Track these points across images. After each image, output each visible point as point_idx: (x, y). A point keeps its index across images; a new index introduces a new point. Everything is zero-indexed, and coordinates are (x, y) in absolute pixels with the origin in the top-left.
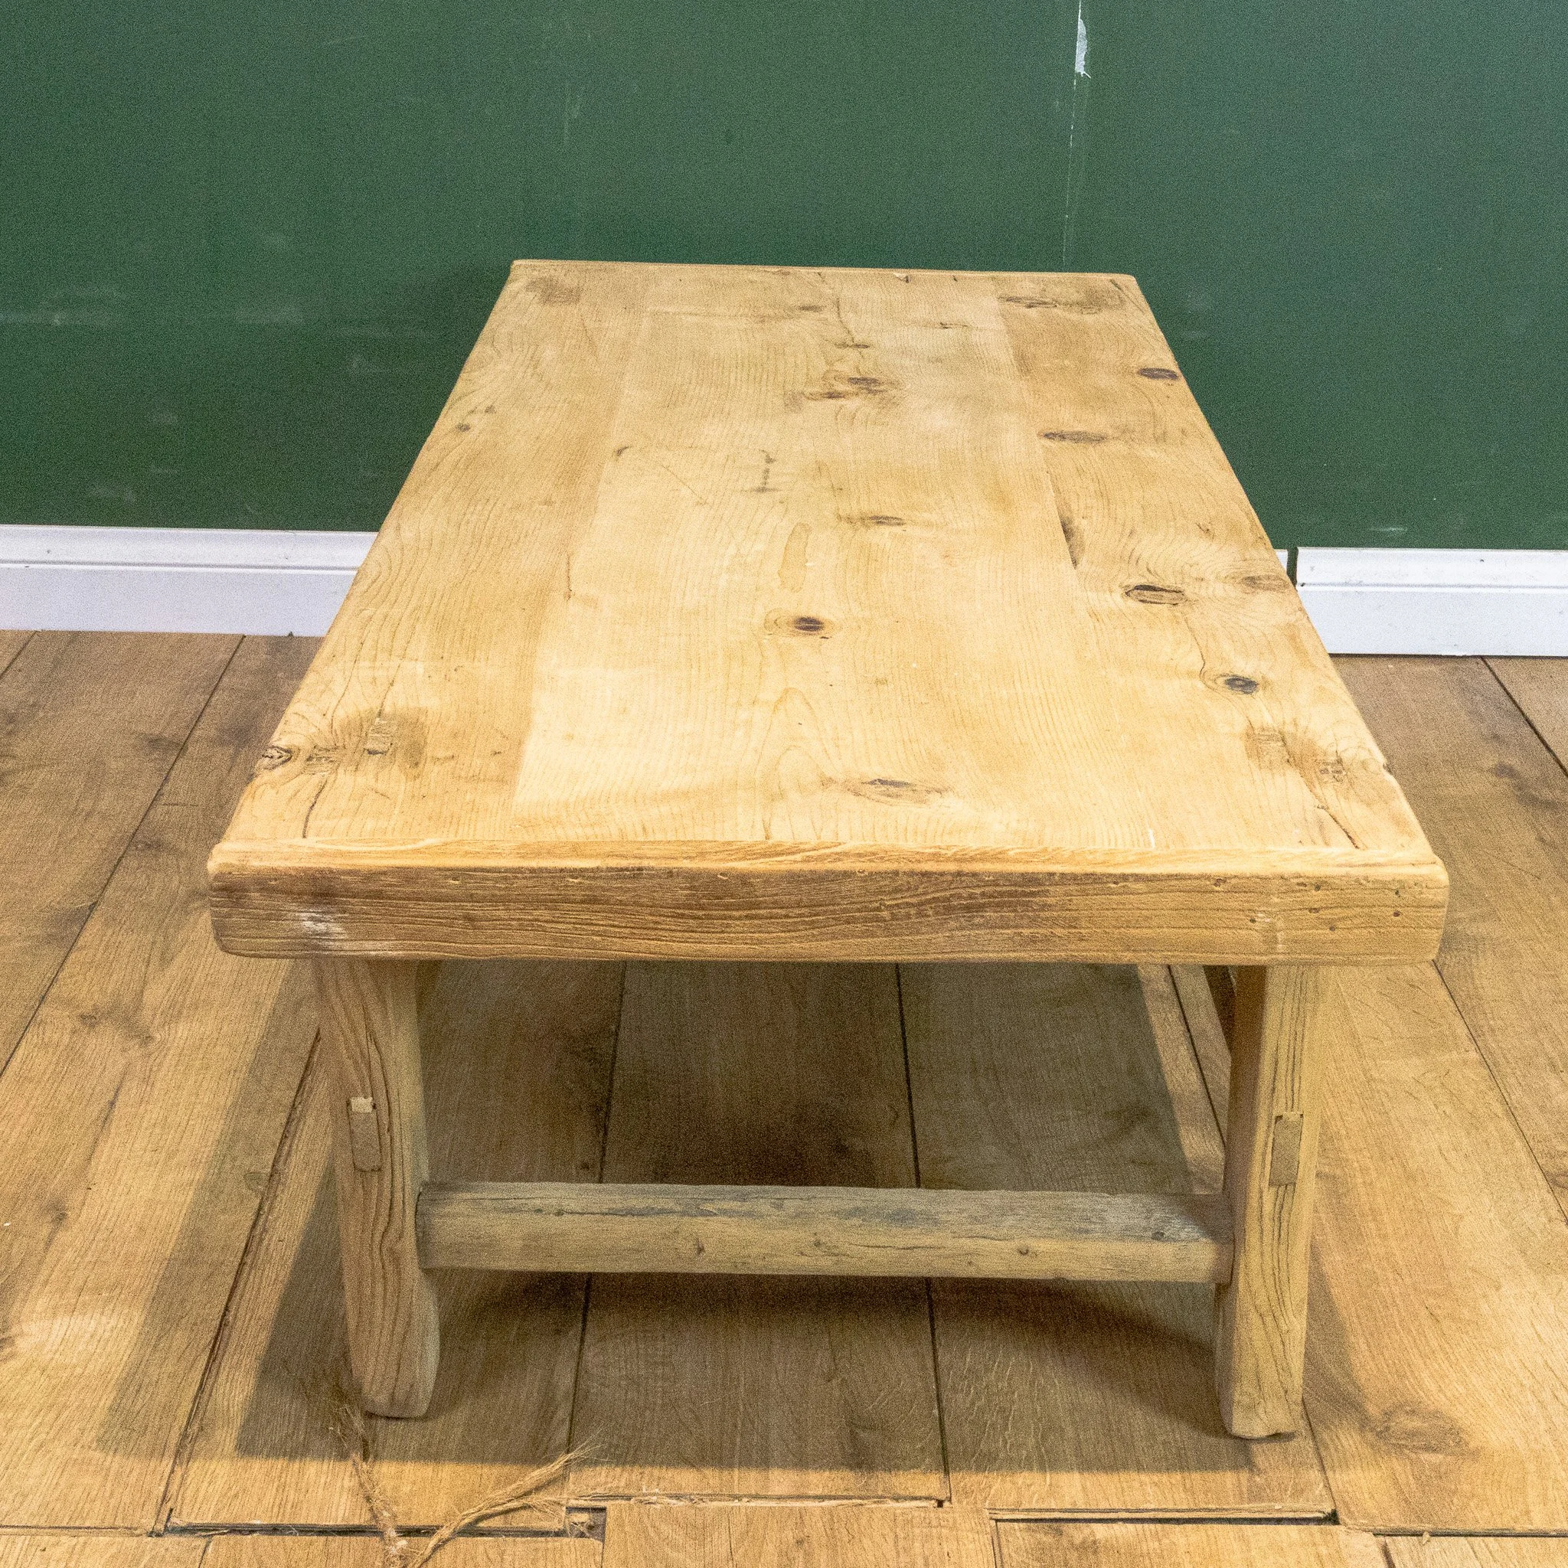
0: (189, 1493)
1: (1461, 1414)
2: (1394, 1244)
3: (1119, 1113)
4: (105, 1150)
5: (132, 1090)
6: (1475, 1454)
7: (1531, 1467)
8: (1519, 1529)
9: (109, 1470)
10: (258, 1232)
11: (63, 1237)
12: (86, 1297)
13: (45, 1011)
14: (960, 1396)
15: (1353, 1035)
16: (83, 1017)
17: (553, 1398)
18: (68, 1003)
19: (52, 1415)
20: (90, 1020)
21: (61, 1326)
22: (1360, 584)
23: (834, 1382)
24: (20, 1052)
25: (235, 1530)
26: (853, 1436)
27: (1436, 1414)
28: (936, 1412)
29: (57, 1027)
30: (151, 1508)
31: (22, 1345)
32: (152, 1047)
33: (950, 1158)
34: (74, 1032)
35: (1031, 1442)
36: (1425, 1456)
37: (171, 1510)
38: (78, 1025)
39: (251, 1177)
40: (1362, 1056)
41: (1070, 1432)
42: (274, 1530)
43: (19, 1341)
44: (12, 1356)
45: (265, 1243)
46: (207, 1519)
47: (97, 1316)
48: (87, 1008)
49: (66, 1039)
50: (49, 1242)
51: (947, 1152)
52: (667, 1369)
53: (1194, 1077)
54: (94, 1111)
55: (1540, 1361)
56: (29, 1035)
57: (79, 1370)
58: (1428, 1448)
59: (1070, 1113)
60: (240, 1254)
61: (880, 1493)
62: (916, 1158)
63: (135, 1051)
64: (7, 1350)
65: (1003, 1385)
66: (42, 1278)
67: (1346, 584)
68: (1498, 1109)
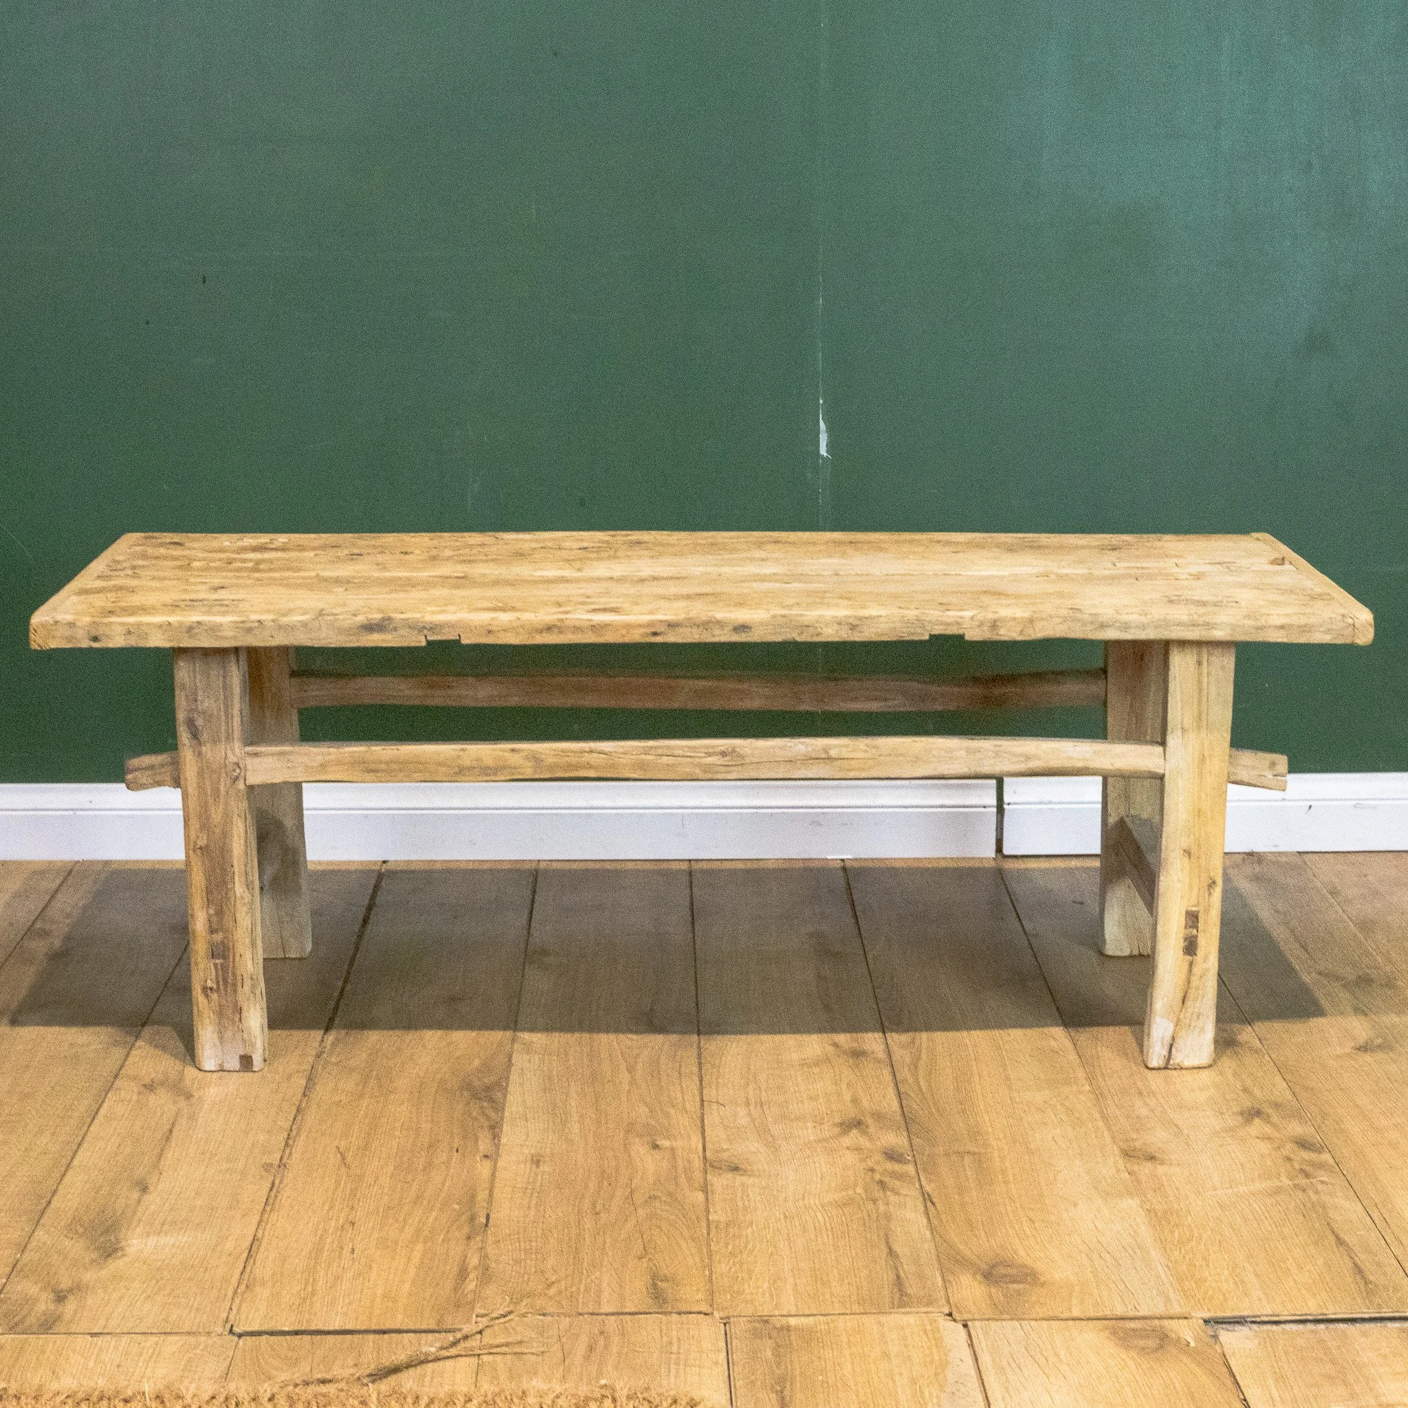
0: (243, 1316)
1: (1039, 1266)
2: (1013, 1186)
3: (842, 1124)
4: (170, 1155)
5: (183, 1122)
6: (1043, 1285)
7: (1076, 1288)
8: (1063, 1316)
9: (192, 1306)
10: (273, 1194)
11: (146, 1198)
12: (166, 1227)
13: (118, 1083)
14: (723, 1265)
15: (1008, 1078)
16: (145, 1086)
17: (466, 1270)
18: (135, 1078)
19: (154, 1282)
20: (150, 1087)
21: (152, 1241)
22: (1050, 803)
23: (644, 1260)
24: (105, 1105)
25: (272, 1333)
26: (654, 1285)
27: (1025, 1266)
28: (707, 1273)
29: (127, 1090)
30: (220, 1322)
31: (129, 1250)
32: (193, 1100)
33: (728, 1150)
34: (139, 1093)
35: (766, 1285)
36: (1011, 1286)
37: (232, 1326)
38: (142, 1089)
39: (267, 1167)
40: (1010, 1088)
41: (791, 1280)
42: (297, 1333)
43: (127, 1249)
44: (124, 1255)
45: (279, 1198)
46: (255, 1327)
47: (175, 1234)
48: (147, 1081)
49: (135, 1097)
50: (139, 1201)
51: (725, 1147)
52: (539, 1256)
53: (895, 1105)
54: (159, 1135)
55: (1095, 1240)
56: (109, 1095)
57: (167, 1261)
58: (1013, 1282)
59: (809, 1125)
60: (263, 1205)
61: (669, 1310)
62: (704, 1150)
63: (182, 1103)
64: (120, 1254)
65: (751, 1259)
66: (136, 1218)
67: (1041, 803)
68: (1097, 1116)
